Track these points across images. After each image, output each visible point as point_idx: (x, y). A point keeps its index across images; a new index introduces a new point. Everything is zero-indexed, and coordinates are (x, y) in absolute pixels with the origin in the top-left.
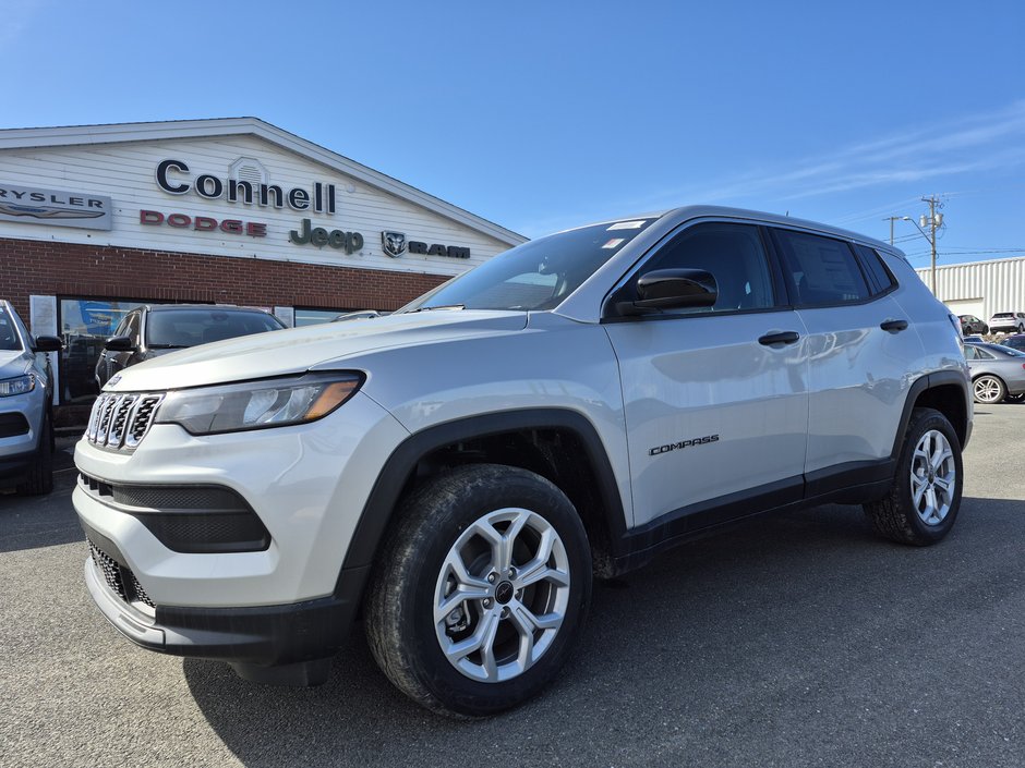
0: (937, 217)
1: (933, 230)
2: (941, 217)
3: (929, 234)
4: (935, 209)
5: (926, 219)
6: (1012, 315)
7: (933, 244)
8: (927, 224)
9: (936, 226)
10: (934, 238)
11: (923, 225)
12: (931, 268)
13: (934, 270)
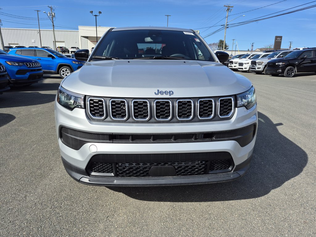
0: (53, 13)
1: (52, 18)
2: (54, 14)
3: (51, 19)
4: (52, 11)
5: (50, 13)
6: (76, 48)
7: (53, 22)
8: (50, 15)
9: (53, 17)
10: (53, 20)
11: (49, 15)
12: (53, 30)
13: (54, 31)
